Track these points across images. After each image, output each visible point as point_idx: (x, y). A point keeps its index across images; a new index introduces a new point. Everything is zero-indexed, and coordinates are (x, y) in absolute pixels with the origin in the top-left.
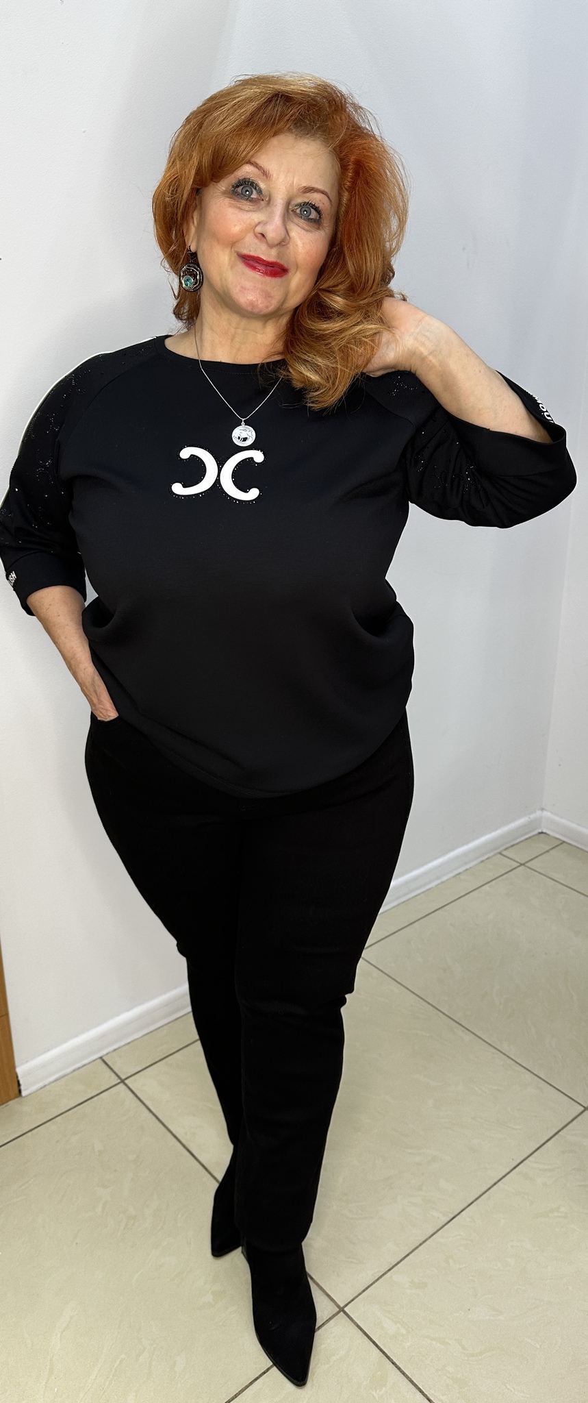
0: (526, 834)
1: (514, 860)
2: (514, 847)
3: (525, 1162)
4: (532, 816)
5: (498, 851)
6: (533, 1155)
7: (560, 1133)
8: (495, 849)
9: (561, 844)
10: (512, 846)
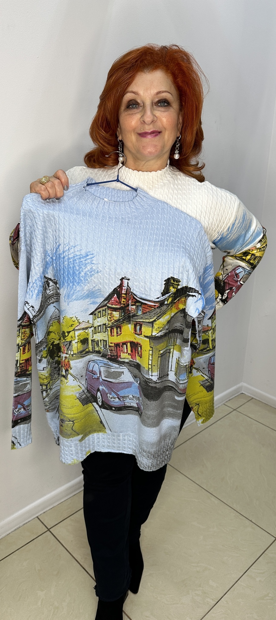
0: (235, 394)
1: (231, 408)
2: (231, 401)
3: (250, 569)
4: (238, 386)
5: (223, 403)
6: (253, 565)
7: (265, 552)
8: (222, 402)
9: (252, 399)
10: (229, 400)
